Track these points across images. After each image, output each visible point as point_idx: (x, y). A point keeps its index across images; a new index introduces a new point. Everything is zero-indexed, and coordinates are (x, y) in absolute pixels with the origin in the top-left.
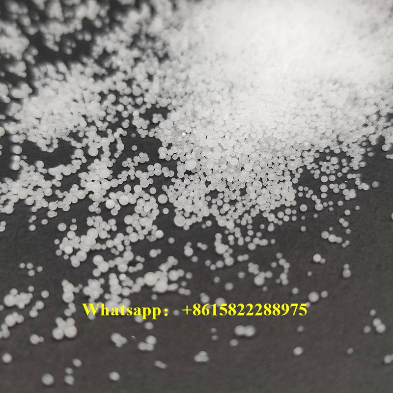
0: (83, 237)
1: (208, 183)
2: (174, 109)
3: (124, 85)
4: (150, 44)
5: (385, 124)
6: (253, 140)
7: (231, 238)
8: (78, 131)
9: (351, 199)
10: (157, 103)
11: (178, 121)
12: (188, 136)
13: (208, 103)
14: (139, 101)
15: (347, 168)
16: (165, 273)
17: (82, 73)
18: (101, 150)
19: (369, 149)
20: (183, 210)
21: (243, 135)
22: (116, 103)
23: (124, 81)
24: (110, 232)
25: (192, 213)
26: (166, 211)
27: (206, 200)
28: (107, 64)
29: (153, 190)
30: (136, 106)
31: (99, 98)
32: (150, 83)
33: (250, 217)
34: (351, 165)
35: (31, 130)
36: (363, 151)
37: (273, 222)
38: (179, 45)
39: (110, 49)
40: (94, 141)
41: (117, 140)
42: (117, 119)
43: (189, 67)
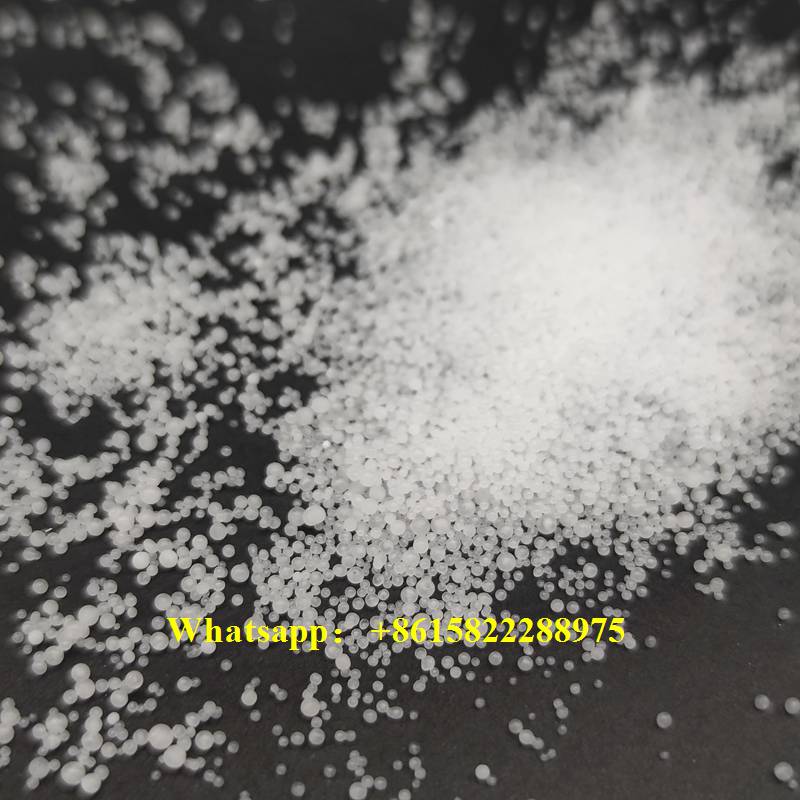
0: (69, 618)
1: (335, 560)
2: (328, 386)
3: (252, 311)
4: (330, 233)
5: (720, 513)
6: (449, 490)
7: (337, 689)
8: (135, 392)
9: (593, 661)
10: (301, 364)
11: (327, 413)
12: (333, 451)
13: (393, 389)
14: (268, 352)
15: (610, 593)
16: (191, 731)
17: (183, 268)
18: (161, 442)
19: (667, 562)
20: (270, 606)
21: (435, 475)
22: (223, 348)
23: (255, 303)
24: (120, 619)
25: (284, 618)
26: (237, 600)
27: (319, 596)
28: (234, 259)
29: (228, 551)
30: (260, 363)
31: (194, 329)
32: (301, 318)
33: (389, 653)
34: (621, 587)
35: (51, 369)
36: (653, 563)
37: (428, 674)
38: (383, 247)
39: (250, 228)
40: (156, 420)
41: (201, 426)
42: (214, 382)
43: (386, 301)
